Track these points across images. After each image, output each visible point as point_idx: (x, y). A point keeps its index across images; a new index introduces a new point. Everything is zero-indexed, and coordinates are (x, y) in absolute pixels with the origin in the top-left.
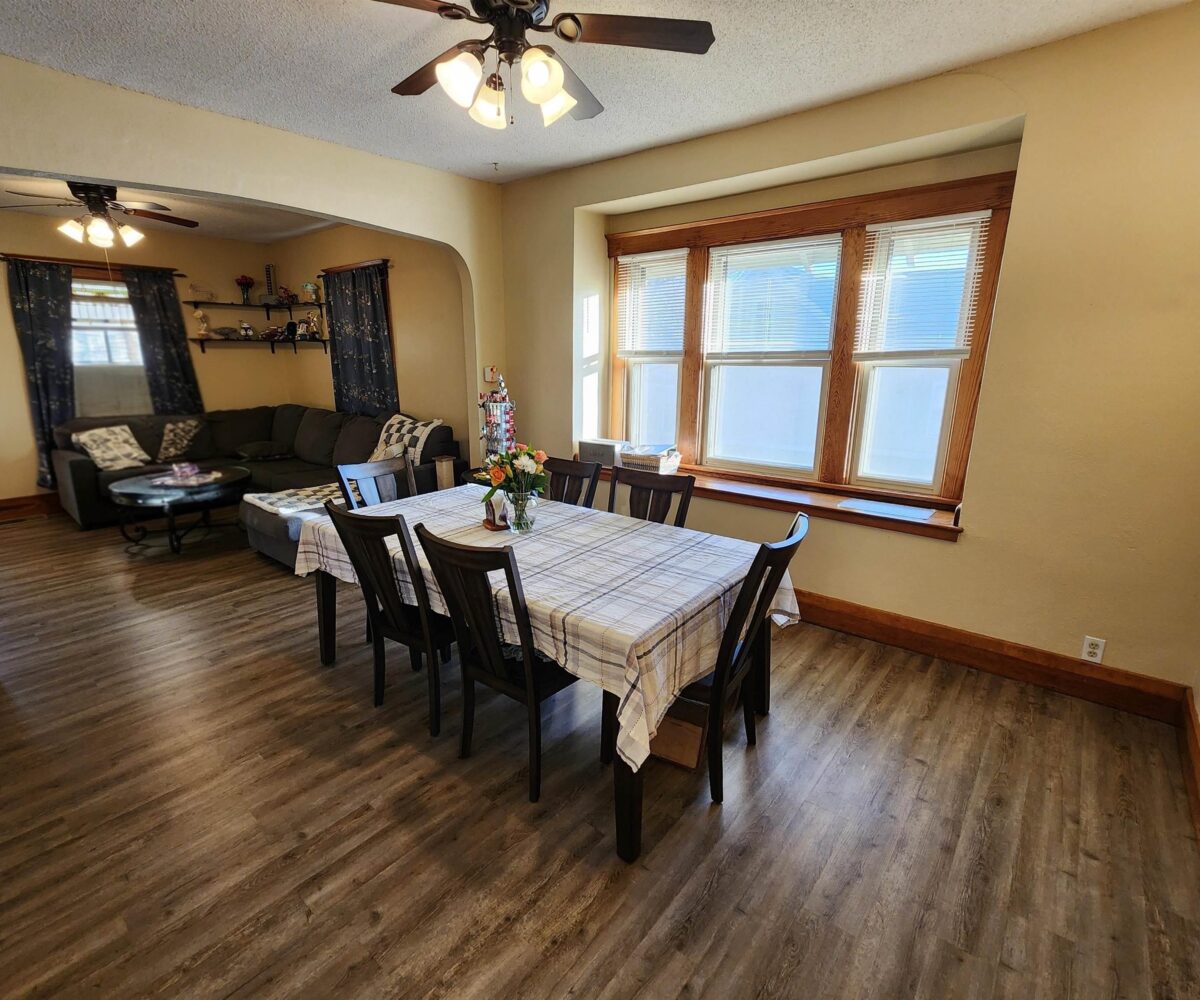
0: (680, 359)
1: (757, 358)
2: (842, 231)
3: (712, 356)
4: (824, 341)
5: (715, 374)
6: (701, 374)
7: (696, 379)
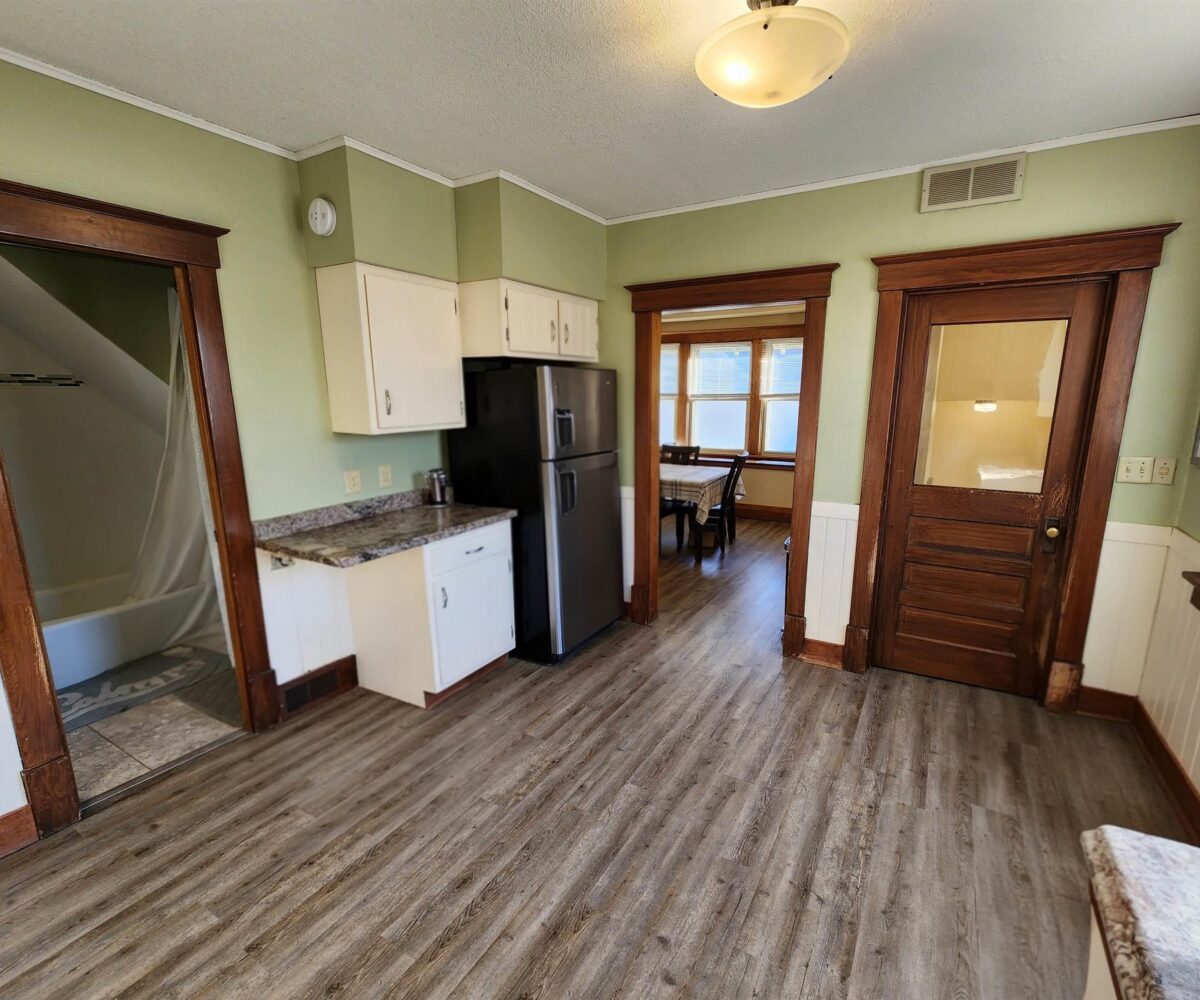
0: (677, 397)
1: (715, 397)
2: (752, 341)
3: (693, 396)
4: (746, 390)
5: (694, 404)
6: (688, 405)
7: (685, 408)
